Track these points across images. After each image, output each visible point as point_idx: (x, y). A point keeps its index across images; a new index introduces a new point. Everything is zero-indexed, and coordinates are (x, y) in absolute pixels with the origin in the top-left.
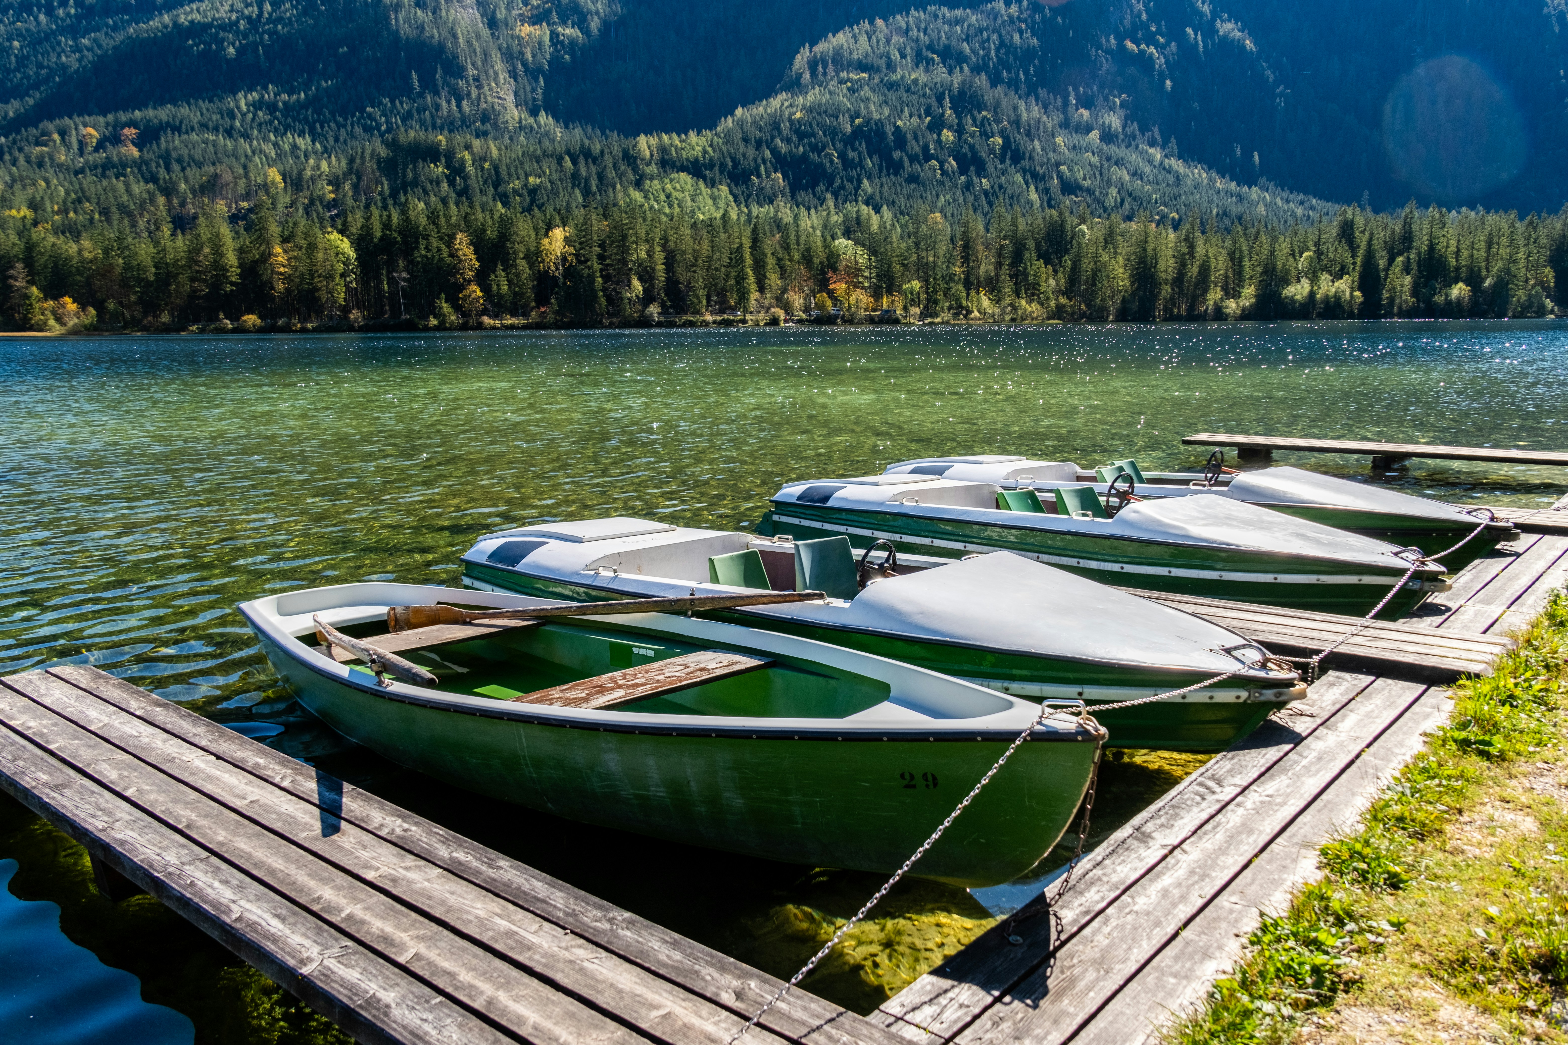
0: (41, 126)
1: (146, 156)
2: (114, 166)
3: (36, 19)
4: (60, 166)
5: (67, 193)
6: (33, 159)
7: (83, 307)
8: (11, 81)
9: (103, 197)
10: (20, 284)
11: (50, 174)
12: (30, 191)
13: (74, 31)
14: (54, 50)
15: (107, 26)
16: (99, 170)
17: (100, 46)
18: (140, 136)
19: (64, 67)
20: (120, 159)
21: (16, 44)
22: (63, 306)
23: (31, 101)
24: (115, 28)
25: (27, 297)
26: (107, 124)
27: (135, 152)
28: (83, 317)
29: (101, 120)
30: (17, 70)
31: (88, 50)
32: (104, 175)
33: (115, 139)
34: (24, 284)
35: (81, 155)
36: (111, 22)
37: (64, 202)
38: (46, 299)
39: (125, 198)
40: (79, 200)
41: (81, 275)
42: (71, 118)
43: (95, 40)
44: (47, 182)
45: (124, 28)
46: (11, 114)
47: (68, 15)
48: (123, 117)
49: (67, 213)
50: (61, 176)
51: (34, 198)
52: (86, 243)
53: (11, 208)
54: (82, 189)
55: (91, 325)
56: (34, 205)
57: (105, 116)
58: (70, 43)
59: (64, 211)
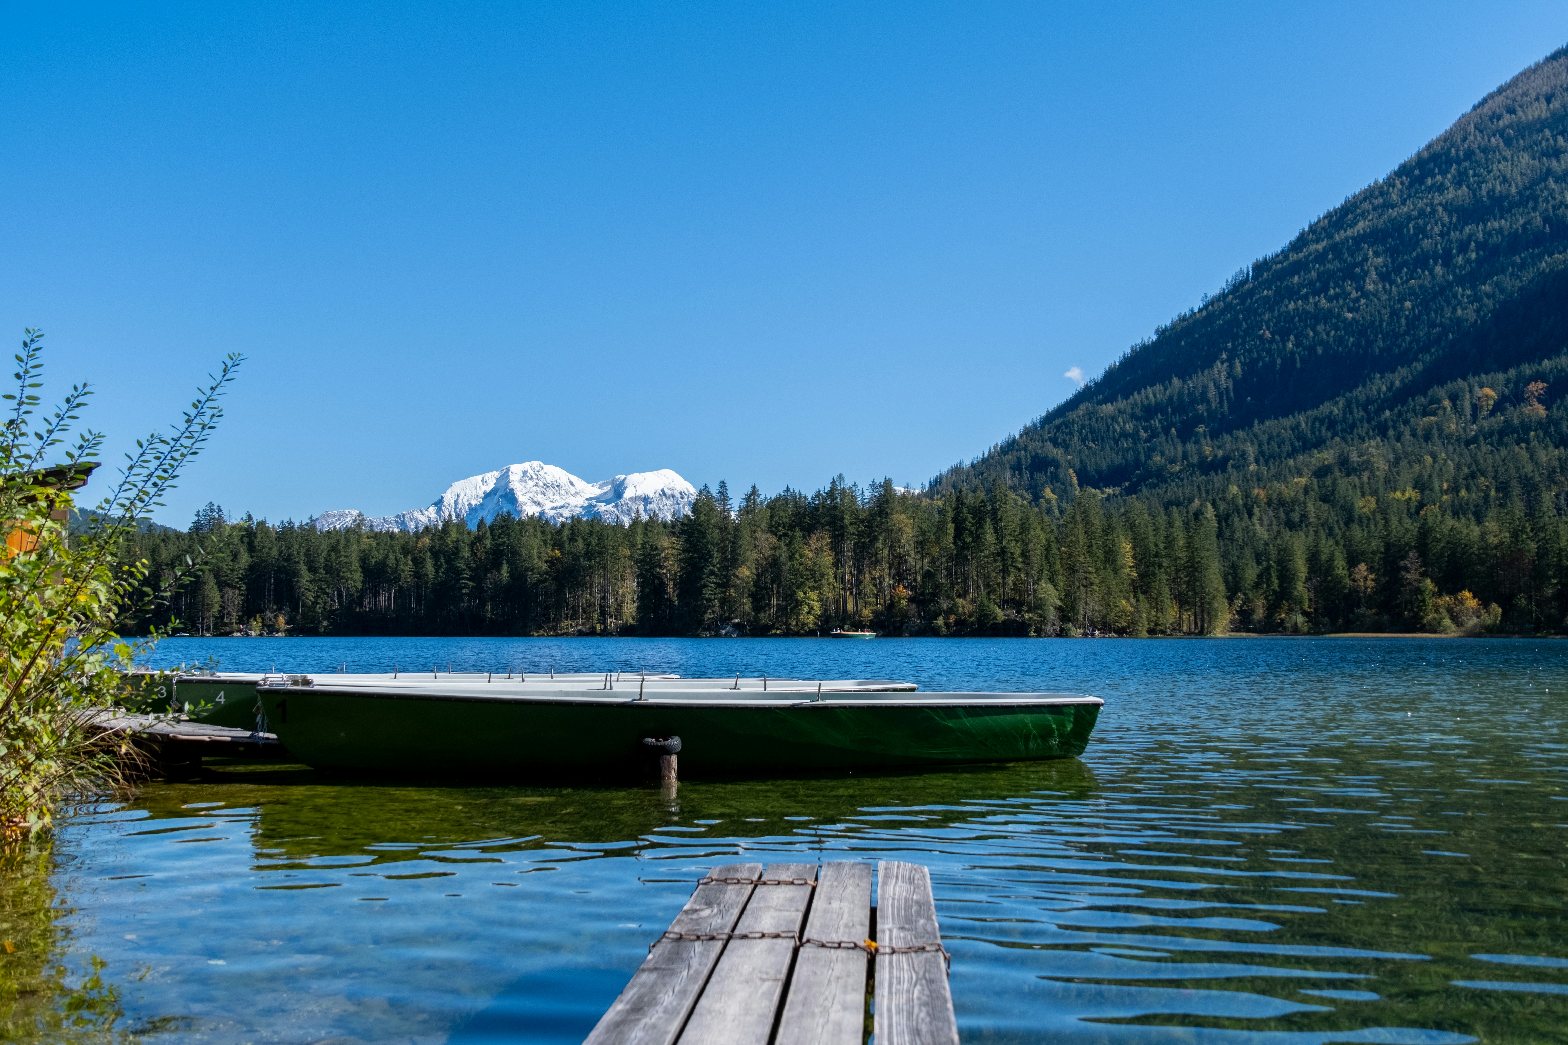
0: (1430, 393)
1: (1556, 413)
2: (1514, 430)
3: (1431, 272)
4: (1449, 437)
5: (1458, 467)
6: (1420, 432)
7: (1485, 604)
8: (1399, 347)
9: (1502, 469)
10: (1412, 576)
11: (1437, 446)
12: (1417, 467)
13: (1473, 278)
14: (1448, 303)
15: (1513, 265)
16: (1496, 437)
17: (1502, 291)
18: (1549, 391)
19: (1459, 321)
20: (1522, 423)
21: (1408, 304)
22: (1462, 602)
23: (1419, 366)
24: (1523, 266)
25: (1419, 591)
26: (1508, 381)
27: (1541, 411)
28: (1484, 615)
29: (1501, 376)
30: (1407, 333)
31: (1488, 296)
32: (1501, 442)
33: (1517, 397)
34: (1417, 577)
35: (1474, 422)
36: (1518, 260)
37: (1455, 478)
38: (1440, 594)
39: (1529, 468)
40: (1473, 476)
41: (1483, 564)
42: (1464, 379)
43: (1497, 284)
44: (1434, 457)
45: (1534, 264)
46: (1397, 383)
47: (1468, 261)
48: (1528, 369)
49: (1458, 492)
50: (1450, 448)
51: (1420, 476)
52: (1491, 525)
53: (1395, 490)
54: (1476, 462)
55: (1494, 625)
56: (1420, 485)
57: (1505, 371)
58: (1468, 292)
59: (1454, 489)
